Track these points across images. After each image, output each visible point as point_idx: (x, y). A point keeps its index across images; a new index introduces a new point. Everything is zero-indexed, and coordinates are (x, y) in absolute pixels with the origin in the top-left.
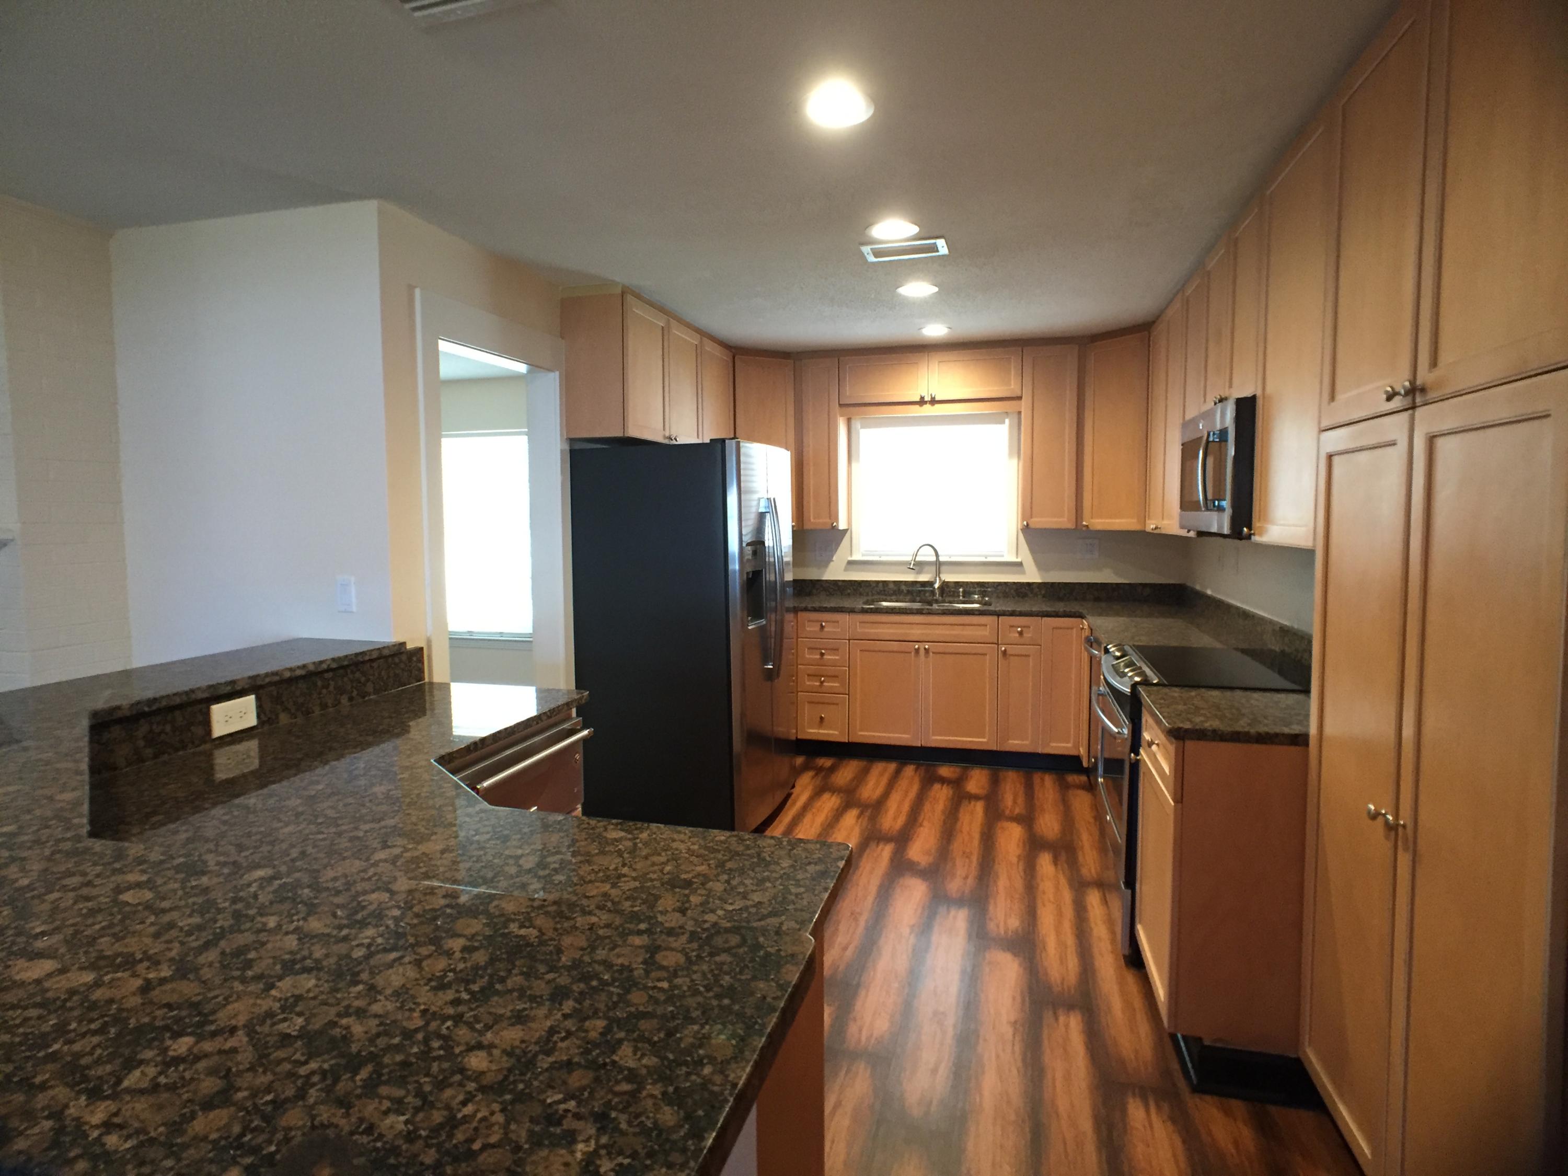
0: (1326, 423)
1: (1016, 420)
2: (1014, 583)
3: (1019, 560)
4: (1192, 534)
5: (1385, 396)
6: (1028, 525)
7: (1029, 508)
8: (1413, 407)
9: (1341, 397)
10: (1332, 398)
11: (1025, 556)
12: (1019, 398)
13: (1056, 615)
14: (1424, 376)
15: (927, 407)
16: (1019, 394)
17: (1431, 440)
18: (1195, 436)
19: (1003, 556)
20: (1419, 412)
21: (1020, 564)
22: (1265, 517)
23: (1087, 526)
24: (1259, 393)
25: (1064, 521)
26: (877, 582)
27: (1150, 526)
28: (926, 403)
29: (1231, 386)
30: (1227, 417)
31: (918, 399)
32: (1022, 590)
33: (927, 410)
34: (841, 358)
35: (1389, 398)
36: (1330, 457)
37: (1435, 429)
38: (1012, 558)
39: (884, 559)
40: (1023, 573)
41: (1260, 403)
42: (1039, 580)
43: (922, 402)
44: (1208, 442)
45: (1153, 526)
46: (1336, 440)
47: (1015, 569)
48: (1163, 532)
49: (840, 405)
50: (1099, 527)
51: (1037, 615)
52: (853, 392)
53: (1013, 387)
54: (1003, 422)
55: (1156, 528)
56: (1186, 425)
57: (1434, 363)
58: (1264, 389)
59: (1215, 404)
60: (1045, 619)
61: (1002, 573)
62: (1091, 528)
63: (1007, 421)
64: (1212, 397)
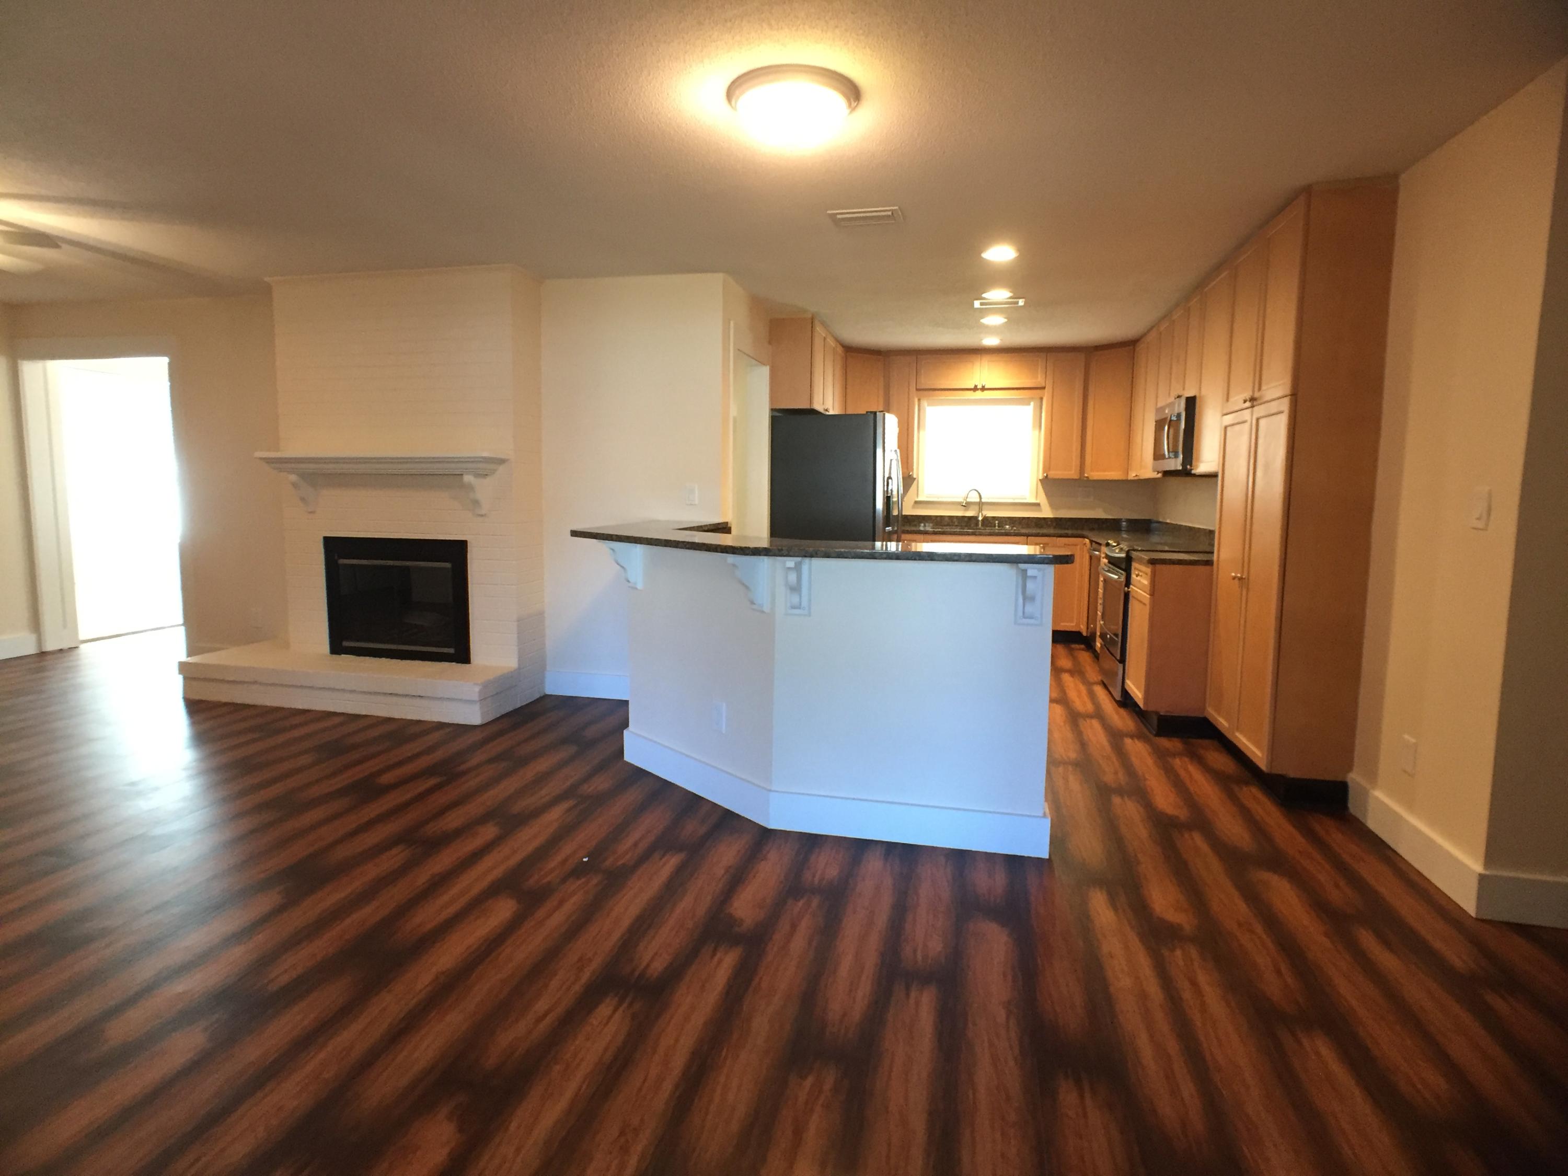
0: (1225, 412)
1: (1039, 404)
2: (1034, 518)
3: (1038, 501)
4: (1160, 475)
5: (1243, 401)
6: (1047, 475)
7: (1049, 462)
8: (1253, 407)
9: (1231, 400)
10: (1227, 400)
11: (1042, 499)
12: (1044, 388)
13: (1067, 536)
14: (1257, 395)
15: (979, 392)
16: (1043, 385)
17: (1258, 420)
18: (1163, 417)
19: (1026, 499)
20: (1256, 409)
21: (1038, 505)
22: (1198, 460)
23: (1087, 477)
24: (1198, 395)
25: (1072, 473)
26: (937, 517)
27: (1132, 476)
28: (978, 389)
29: (1184, 389)
30: (1181, 407)
31: (972, 387)
32: (1039, 523)
33: (979, 395)
34: (919, 356)
35: (1245, 401)
36: (1226, 428)
37: (1259, 415)
38: (1033, 500)
39: (940, 500)
40: (1040, 510)
41: (1198, 401)
42: (1051, 516)
43: (975, 389)
44: (1171, 421)
45: (1134, 475)
46: (1228, 419)
47: (1034, 508)
48: (1141, 478)
49: (917, 390)
50: (1095, 478)
51: (1054, 536)
52: (925, 382)
53: (1039, 380)
54: (1029, 404)
55: (1136, 476)
56: (1159, 410)
57: (1260, 389)
58: (1200, 393)
59: (1175, 399)
60: (1059, 539)
61: (1027, 511)
62: (1091, 478)
63: (1032, 403)
64: (1174, 393)
